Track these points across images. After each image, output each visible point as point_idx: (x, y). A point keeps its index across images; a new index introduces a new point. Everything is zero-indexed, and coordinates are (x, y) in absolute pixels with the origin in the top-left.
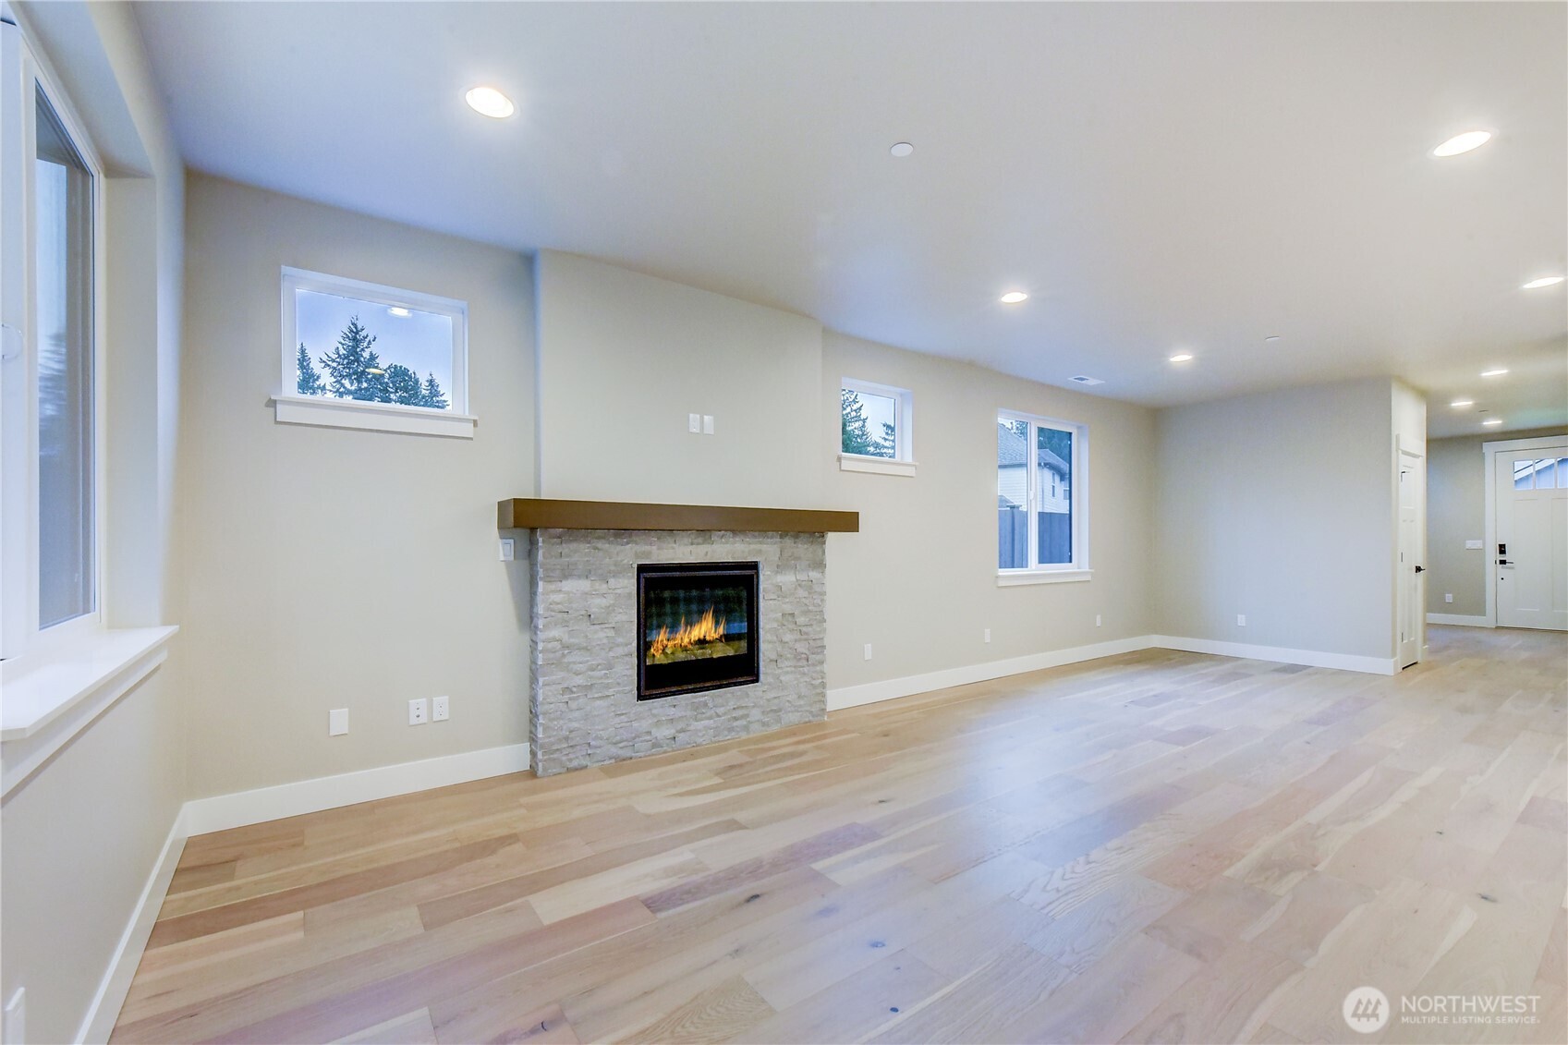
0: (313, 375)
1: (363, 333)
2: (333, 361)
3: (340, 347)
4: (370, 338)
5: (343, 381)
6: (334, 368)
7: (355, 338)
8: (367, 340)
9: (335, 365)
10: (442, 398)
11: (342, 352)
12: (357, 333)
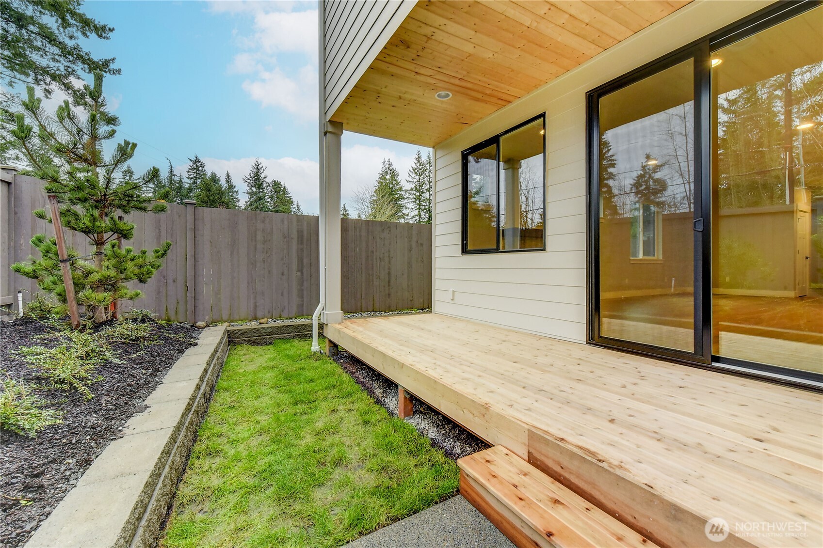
0: (232, 186)
1: (261, 166)
2: (248, 179)
3: (251, 172)
4: (264, 167)
5: (253, 189)
6: (249, 183)
7: (258, 169)
8: (263, 169)
9: (249, 181)
10: (289, 195)
11: (252, 175)
12: (258, 166)
